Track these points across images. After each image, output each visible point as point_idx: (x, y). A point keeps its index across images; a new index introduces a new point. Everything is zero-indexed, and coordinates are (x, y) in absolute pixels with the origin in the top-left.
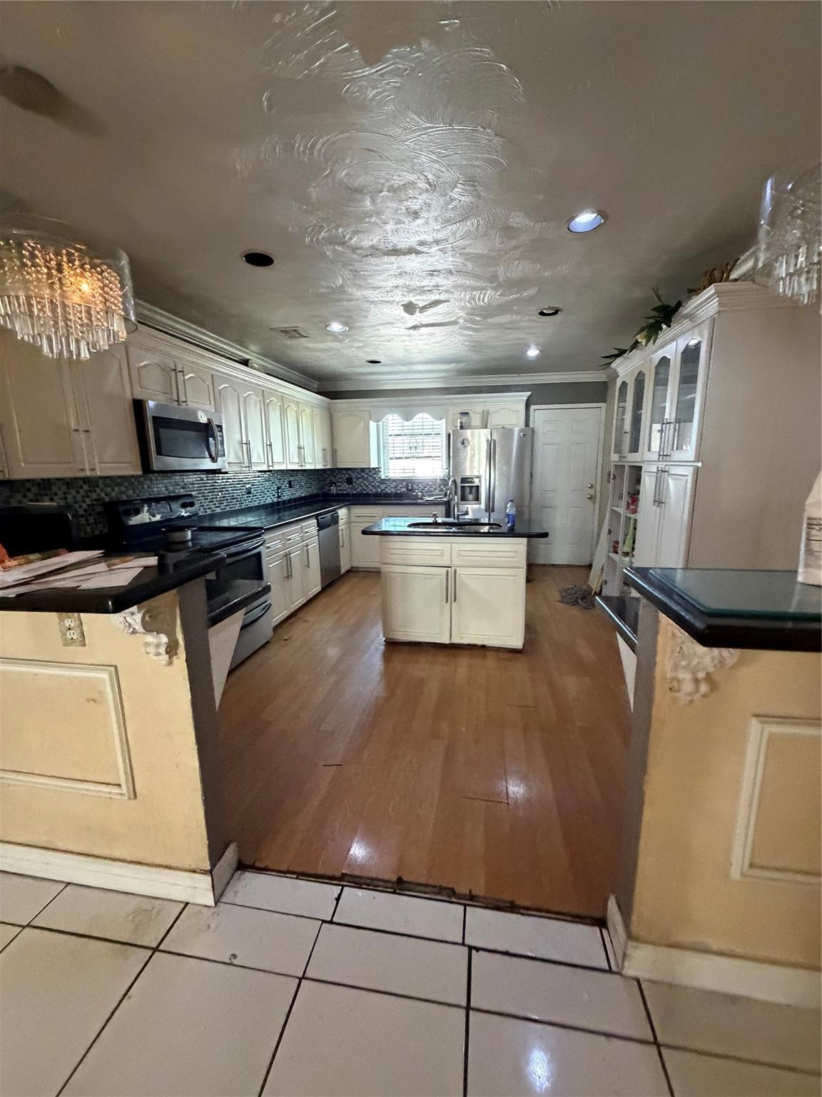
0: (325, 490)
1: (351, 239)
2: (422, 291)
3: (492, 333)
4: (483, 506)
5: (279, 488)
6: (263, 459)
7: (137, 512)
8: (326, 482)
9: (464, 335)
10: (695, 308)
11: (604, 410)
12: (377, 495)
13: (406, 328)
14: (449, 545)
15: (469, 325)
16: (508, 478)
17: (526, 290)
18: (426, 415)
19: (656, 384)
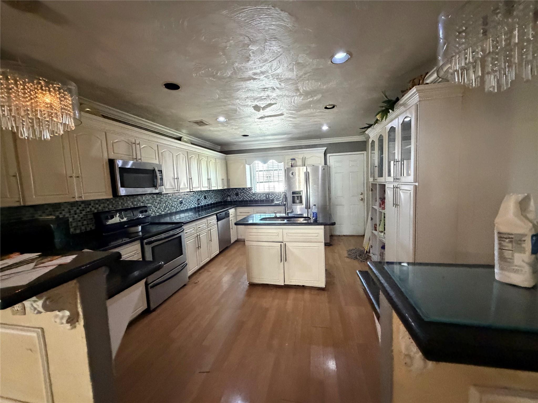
0: (225, 199)
1: (217, 73)
2: (261, 99)
3: (301, 119)
4: (304, 206)
5: (198, 200)
6: (187, 186)
7: (112, 217)
8: (225, 195)
9: (288, 121)
10: (406, 100)
11: (365, 155)
12: (251, 201)
13: (257, 118)
14: (282, 230)
15: (289, 115)
16: (318, 191)
17: (315, 96)
18: (274, 161)
19: (389, 141)
